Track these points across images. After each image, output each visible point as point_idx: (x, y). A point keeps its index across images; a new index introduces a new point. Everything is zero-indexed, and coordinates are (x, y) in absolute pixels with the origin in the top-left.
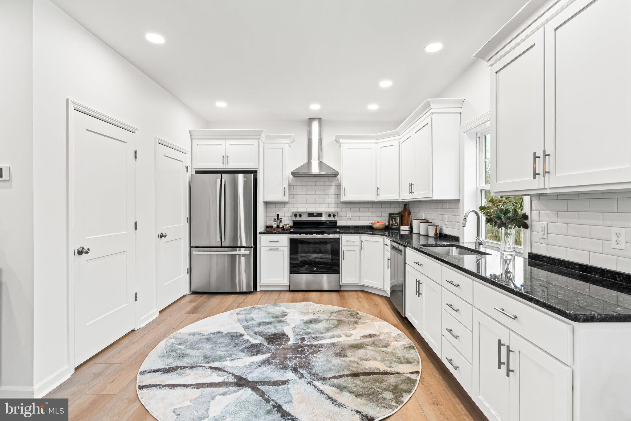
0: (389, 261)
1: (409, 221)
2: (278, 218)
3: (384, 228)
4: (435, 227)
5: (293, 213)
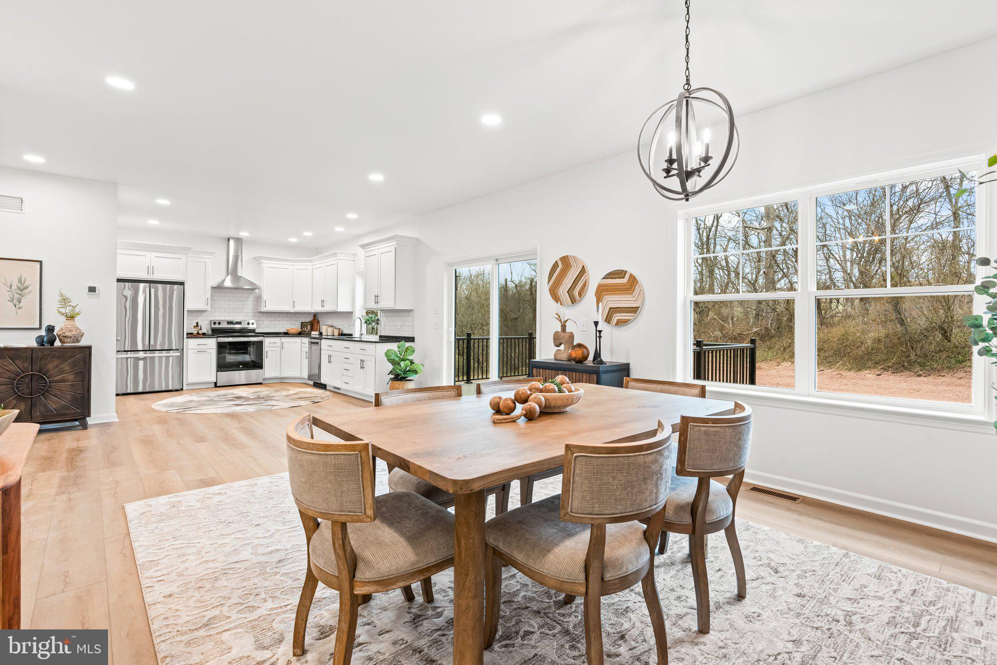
0: (307, 353)
1: (319, 327)
2: (197, 325)
3: (299, 333)
4: (338, 329)
5: (211, 321)
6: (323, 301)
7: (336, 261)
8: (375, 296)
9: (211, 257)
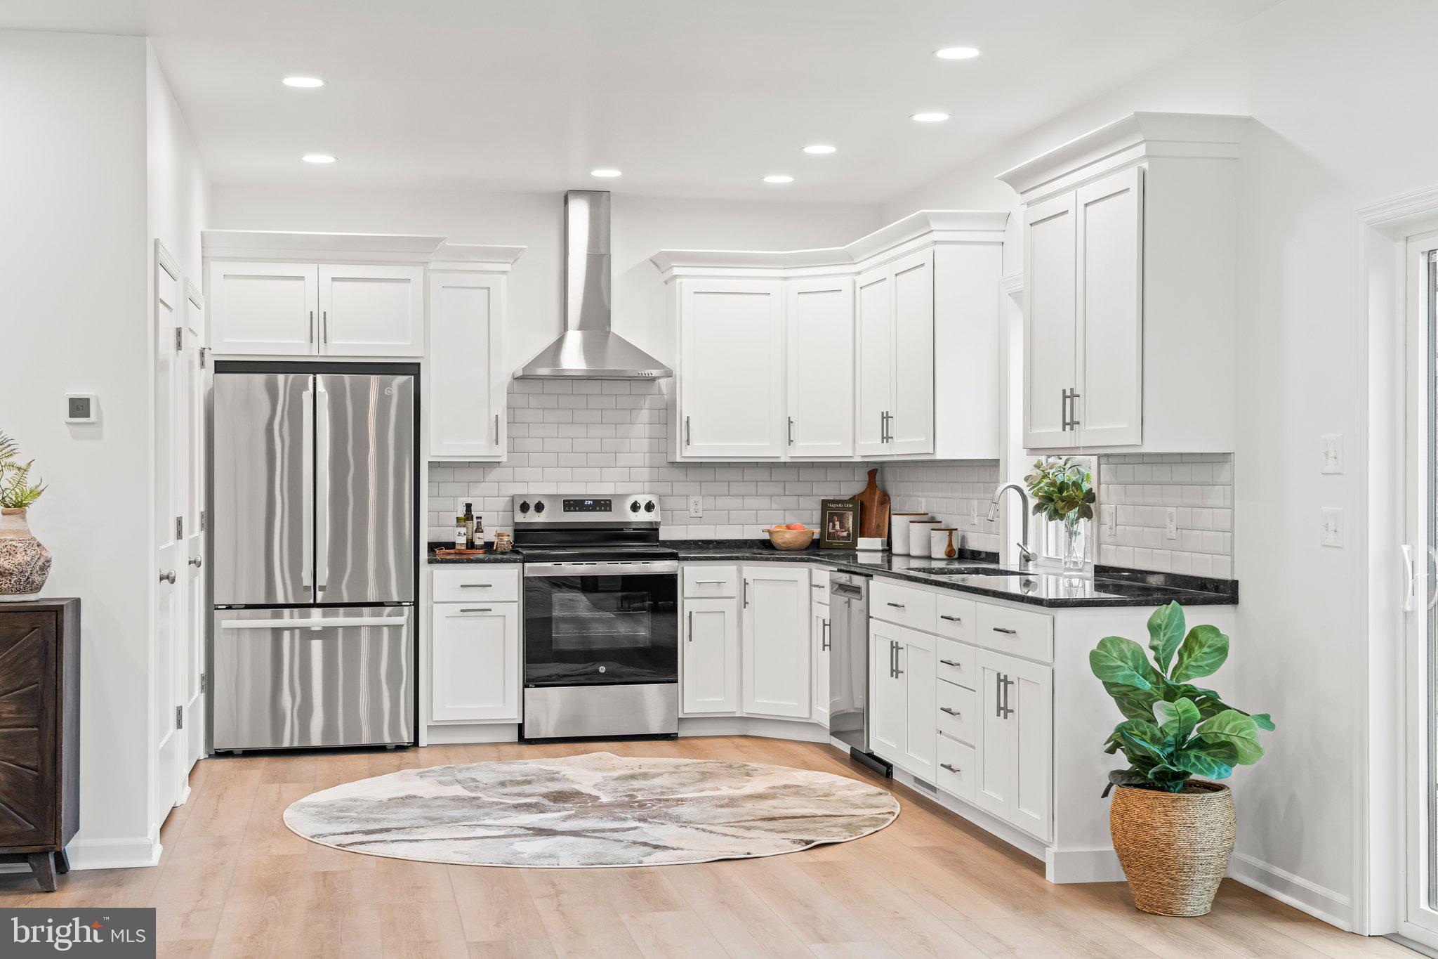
0: (827, 628)
1: (884, 522)
2: (469, 515)
3: (807, 545)
4: (947, 533)
5: (513, 498)
6: (886, 417)
7: (929, 251)
8: (1065, 397)
9: (507, 267)
